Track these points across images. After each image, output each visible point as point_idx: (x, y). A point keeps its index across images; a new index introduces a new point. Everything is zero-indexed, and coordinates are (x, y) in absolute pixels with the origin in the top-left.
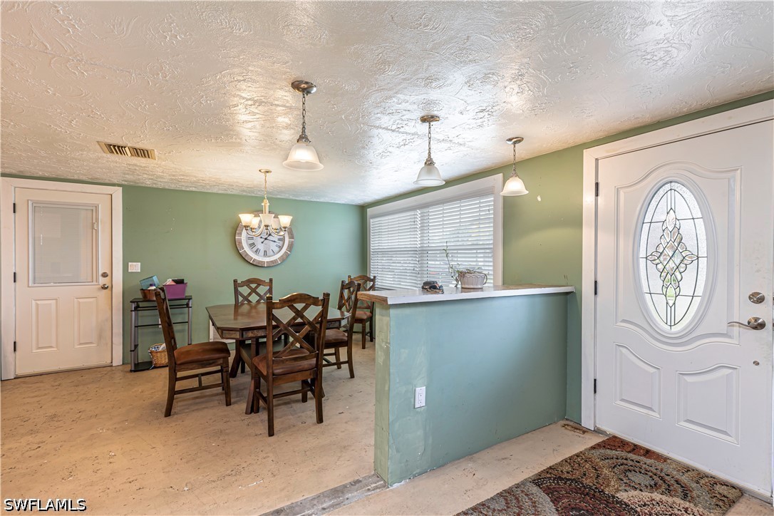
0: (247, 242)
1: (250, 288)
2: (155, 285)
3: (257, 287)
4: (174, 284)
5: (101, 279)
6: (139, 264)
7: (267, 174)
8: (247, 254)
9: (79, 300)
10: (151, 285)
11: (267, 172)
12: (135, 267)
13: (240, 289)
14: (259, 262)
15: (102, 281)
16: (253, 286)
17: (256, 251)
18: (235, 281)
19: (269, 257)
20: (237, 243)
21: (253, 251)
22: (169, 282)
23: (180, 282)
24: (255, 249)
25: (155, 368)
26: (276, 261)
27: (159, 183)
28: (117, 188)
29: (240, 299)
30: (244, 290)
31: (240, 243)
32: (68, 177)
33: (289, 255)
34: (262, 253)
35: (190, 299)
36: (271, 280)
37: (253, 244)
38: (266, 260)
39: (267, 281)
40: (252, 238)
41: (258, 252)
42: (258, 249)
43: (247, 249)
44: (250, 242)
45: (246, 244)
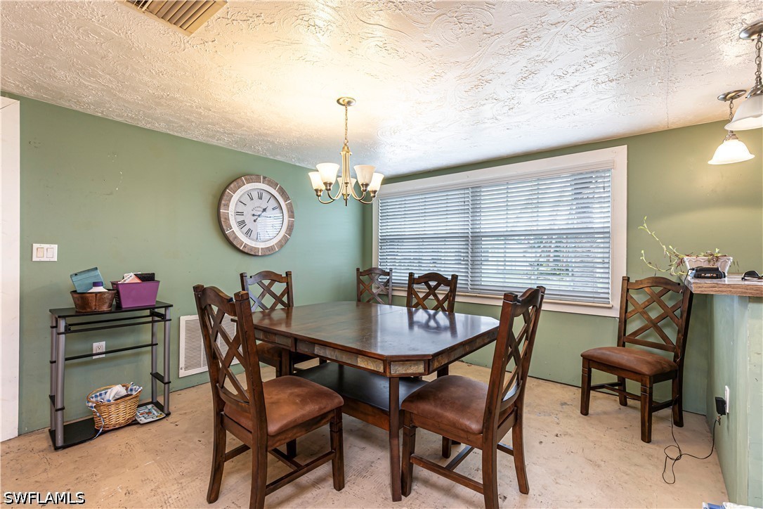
0: (235, 218)
2: (102, 284)
3: (271, 285)
4: (138, 281)
6: (56, 246)
8: (236, 237)
10: (96, 284)
12: (47, 252)
14: (252, 248)
17: (247, 233)
18: (243, 276)
19: (264, 241)
20: (222, 220)
21: (243, 233)
22: (130, 278)
23: (148, 278)
24: (245, 229)
25: (104, 432)
26: (272, 247)
31: (227, 219)
33: (288, 240)
34: (254, 235)
35: (167, 307)
36: (288, 274)
37: (243, 222)
38: (261, 245)
39: (284, 275)
40: (241, 214)
41: (248, 233)
42: (249, 229)
43: (235, 228)
44: (240, 218)
45: (234, 221)
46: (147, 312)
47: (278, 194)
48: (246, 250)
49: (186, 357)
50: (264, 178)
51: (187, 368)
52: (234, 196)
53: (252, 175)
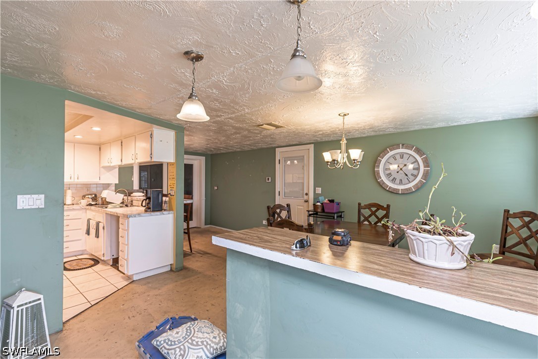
0: (384, 172)
1: (371, 211)
2: (319, 202)
3: (376, 211)
4: (329, 202)
5: (305, 196)
6: (321, 188)
7: (345, 117)
8: (384, 183)
9: (299, 207)
11: (345, 115)
12: (319, 191)
13: (362, 211)
14: (395, 189)
15: (306, 197)
16: (374, 209)
17: (392, 180)
18: (359, 204)
19: (405, 184)
20: (376, 174)
21: (389, 180)
23: (332, 201)
24: (391, 178)
26: (410, 189)
27: (324, 138)
28: (311, 145)
29: (362, 218)
30: (366, 212)
31: (378, 173)
32: (291, 144)
33: (424, 183)
34: (397, 181)
35: (342, 212)
36: (388, 206)
37: (390, 174)
38: (401, 188)
39: (385, 206)
40: (389, 169)
41: (394, 180)
42: (394, 178)
43: (384, 178)
44: (388, 172)
45: (383, 174)
47: (414, 153)
48: (390, 190)
50: (403, 145)
52: (383, 160)
53: (394, 146)
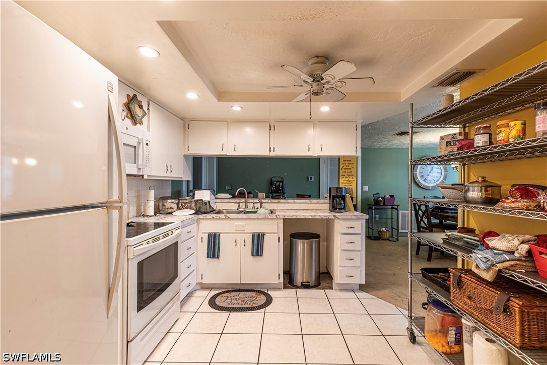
4: (390, 197)
6: (367, 187)
8: (420, 182)
10: (379, 197)
19: (432, 183)
21: (422, 180)
22: (388, 196)
23: (392, 196)
31: (416, 175)
34: (428, 181)
35: (398, 206)
37: (423, 176)
38: (430, 185)
40: (422, 172)
41: (425, 180)
43: (419, 178)
44: (421, 174)
45: (419, 176)
46: (390, 207)
48: (424, 187)
49: (401, 225)
51: (402, 229)
